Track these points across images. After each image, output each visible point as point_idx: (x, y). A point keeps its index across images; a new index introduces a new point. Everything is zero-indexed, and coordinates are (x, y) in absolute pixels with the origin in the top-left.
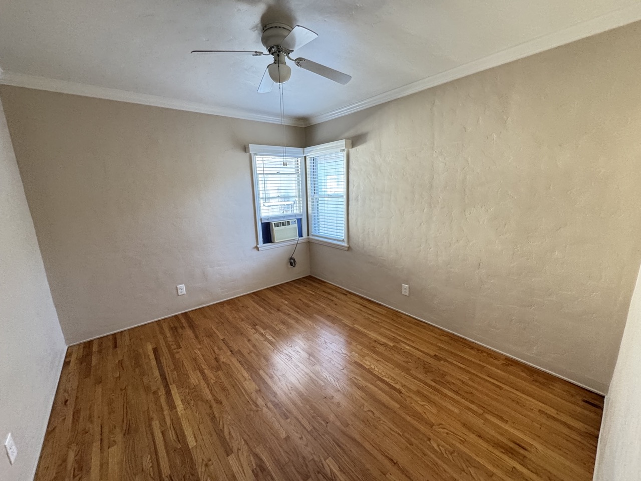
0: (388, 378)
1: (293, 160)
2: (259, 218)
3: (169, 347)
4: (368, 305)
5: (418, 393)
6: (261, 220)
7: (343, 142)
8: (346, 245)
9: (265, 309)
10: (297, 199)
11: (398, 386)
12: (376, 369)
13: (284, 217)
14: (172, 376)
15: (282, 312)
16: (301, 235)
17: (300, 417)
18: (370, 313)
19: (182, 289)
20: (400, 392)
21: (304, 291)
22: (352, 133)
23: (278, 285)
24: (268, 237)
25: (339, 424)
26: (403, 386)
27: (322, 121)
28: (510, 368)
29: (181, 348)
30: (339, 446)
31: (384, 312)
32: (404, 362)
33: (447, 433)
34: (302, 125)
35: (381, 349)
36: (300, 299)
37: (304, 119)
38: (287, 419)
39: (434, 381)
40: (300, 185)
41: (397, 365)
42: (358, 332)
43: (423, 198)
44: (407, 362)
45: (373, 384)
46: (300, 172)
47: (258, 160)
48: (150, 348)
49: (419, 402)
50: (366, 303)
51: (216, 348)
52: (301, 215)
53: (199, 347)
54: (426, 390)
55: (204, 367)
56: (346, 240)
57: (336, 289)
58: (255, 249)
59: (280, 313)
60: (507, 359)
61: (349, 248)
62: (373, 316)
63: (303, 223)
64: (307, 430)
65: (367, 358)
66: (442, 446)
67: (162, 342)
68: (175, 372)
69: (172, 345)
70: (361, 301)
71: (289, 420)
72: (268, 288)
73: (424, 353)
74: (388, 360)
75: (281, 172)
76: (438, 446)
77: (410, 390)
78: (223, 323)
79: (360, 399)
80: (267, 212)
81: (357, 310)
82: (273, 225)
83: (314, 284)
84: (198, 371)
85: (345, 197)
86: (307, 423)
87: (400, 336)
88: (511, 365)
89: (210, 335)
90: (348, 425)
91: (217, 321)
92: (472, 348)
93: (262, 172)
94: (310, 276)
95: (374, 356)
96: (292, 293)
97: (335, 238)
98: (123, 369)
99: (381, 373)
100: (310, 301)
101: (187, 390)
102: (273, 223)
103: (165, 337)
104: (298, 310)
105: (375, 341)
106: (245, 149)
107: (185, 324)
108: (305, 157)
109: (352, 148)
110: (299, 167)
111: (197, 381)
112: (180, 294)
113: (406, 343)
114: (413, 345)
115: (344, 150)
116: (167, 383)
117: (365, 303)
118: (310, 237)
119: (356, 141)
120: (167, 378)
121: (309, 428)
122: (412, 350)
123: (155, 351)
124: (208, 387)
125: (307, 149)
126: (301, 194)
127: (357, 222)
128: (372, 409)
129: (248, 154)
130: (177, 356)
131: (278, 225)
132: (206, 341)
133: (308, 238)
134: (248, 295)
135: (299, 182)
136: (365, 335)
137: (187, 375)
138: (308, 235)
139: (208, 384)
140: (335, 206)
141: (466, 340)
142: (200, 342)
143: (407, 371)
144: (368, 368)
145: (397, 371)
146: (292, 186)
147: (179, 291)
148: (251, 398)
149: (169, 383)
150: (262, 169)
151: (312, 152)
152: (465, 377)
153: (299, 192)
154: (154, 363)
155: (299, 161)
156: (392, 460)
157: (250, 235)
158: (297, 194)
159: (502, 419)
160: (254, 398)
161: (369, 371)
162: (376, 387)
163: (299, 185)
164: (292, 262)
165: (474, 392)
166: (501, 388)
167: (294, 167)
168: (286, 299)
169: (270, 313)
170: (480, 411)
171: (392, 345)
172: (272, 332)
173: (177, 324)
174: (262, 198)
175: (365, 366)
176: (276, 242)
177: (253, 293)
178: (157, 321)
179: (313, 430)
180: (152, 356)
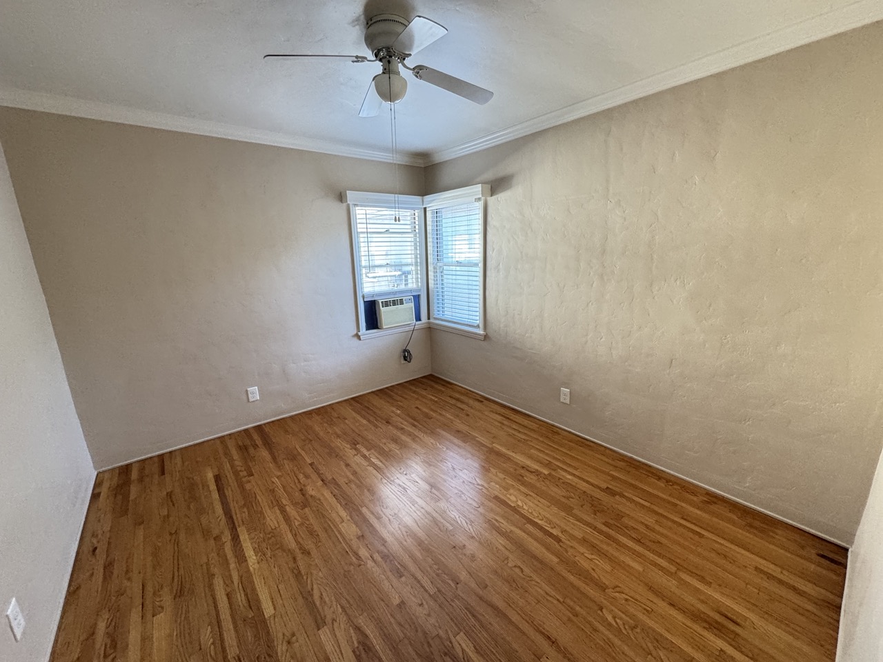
0: (542, 520)
1: (408, 213)
2: (361, 295)
3: (236, 473)
4: (513, 416)
5: (584, 541)
6: (363, 297)
7: (478, 188)
8: (481, 332)
9: (369, 421)
10: (413, 268)
11: (554, 532)
12: (525, 507)
13: (395, 293)
14: (239, 515)
15: (393, 426)
16: (418, 318)
17: (419, 575)
18: (514, 427)
19: (254, 392)
20: (558, 540)
21: (424, 397)
22: (490, 175)
23: (387, 388)
24: (373, 320)
25: (473, 585)
26: (563, 531)
27: (448, 159)
28: (713, 507)
29: (252, 475)
30: (474, 616)
31: (535, 426)
32: (564, 497)
33: (626, 600)
34: (420, 163)
35: (531, 478)
36: (417, 408)
37: (424, 155)
38: (401, 577)
39: (606, 524)
40: (418, 248)
41: (554, 501)
42: (498, 454)
43: (591, 268)
44: (568, 498)
45: (521, 529)
46: (417, 231)
47: (359, 213)
48: (210, 475)
49: (586, 555)
50: (510, 413)
51: (301, 476)
52: (420, 290)
53: (279, 474)
54: (596, 539)
55: (284, 502)
56: (481, 326)
57: (468, 393)
58: (355, 339)
59: (390, 427)
60: (708, 493)
61: (486, 337)
62: (520, 432)
63: (421, 302)
64: (429, 594)
65: (511, 491)
66: (621, 619)
67: (227, 466)
68: (245, 510)
69: (240, 471)
70: (503, 411)
71: (403, 579)
72: (372, 392)
73: (592, 485)
74: (541, 494)
75: (391, 230)
76: (614, 618)
77: (573, 537)
78: (311, 441)
79: (503, 549)
80: (371, 286)
81: (497, 423)
82: (381, 303)
83: (436, 386)
84: (276, 508)
85: (481, 265)
86: (429, 583)
87: (558, 460)
88: (715, 503)
89: (293, 457)
90: (486, 586)
91: (303, 438)
92: (659, 478)
93: (365, 230)
94: (431, 375)
95: (522, 488)
96: (406, 399)
97: (466, 323)
98: (174, 505)
99: (531, 513)
100: (432, 410)
101: (261, 535)
102: (380, 301)
103: (231, 461)
104: (416, 423)
105: (523, 467)
106: (341, 197)
107: (259, 442)
108: (425, 209)
109: (491, 196)
110: (417, 223)
111: (276, 523)
112: (251, 400)
113: (566, 471)
114: (575, 472)
115: (479, 199)
116: (234, 523)
117: (508, 412)
118: (432, 320)
119: (496, 186)
120: (235, 517)
121: (432, 591)
122: (576, 480)
123: (217, 479)
124: (291, 531)
125: (427, 198)
126: (419, 260)
127: (497, 300)
128: (519, 564)
129: (345, 204)
130: (248, 486)
131: (386, 304)
132: (288, 466)
133: (429, 323)
134: (345, 401)
135: (415, 244)
136: (509, 459)
137: (261, 513)
138: (429, 319)
139: (290, 526)
140: (466, 278)
141: (650, 466)
142: (279, 467)
143: (568, 510)
144: (513, 505)
145: (555, 509)
146: (408, 251)
147: (250, 396)
148: (350, 547)
149: (237, 524)
150: (365, 226)
151: (435, 202)
152: (650, 520)
153: (416, 258)
154: (215, 495)
155: (416, 214)
156: (549, 638)
157: (348, 318)
158: (414, 261)
159: (702, 579)
160: (355, 547)
161: (515, 510)
162: (524, 532)
163: (416, 249)
164: (406, 356)
165: (663, 540)
166: (701, 536)
167: (408, 222)
168: (399, 407)
169: (376, 426)
170: (673, 569)
171: (546, 472)
172: (380, 454)
173: (248, 442)
174: (365, 267)
175: (510, 503)
176: (384, 327)
177: (353, 398)
178: (219, 438)
179: (437, 593)
180: (213, 487)
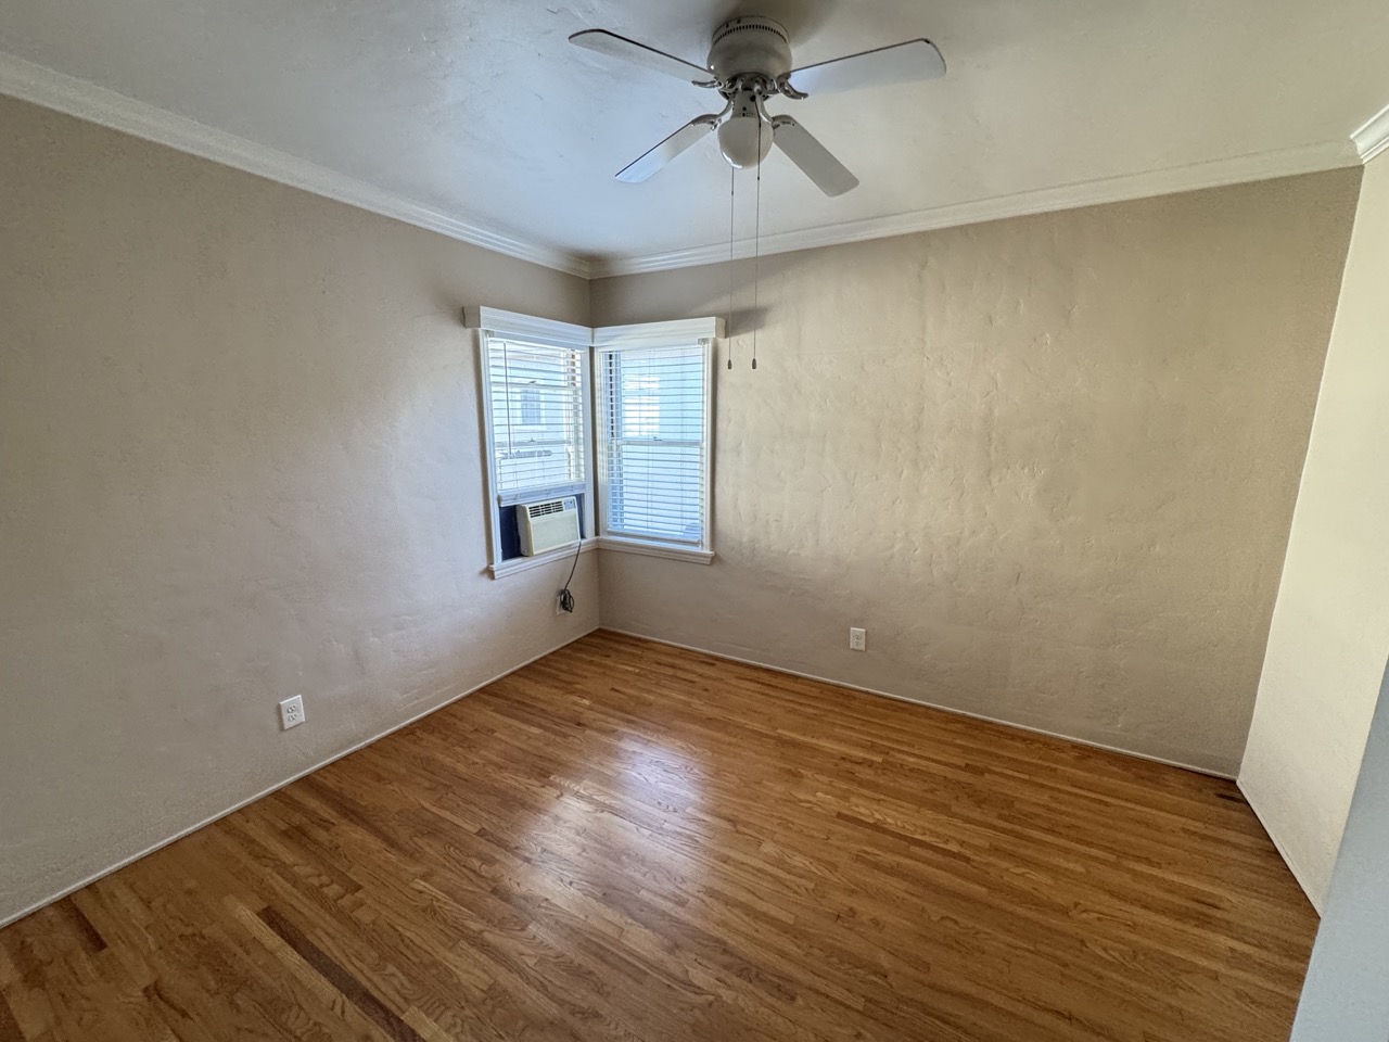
0: (925, 834)
1: (563, 352)
2: (496, 496)
3: (314, 894)
4: (774, 681)
5: (995, 850)
6: (499, 500)
7: (709, 325)
8: (707, 551)
9: (540, 726)
10: (571, 449)
11: (953, 847)
12: (889, 820)
13: (548, 492)
14: (387, 986)
15: (592, 728)
16: (583, 537)
17: (820, 984)
18: (788, 698)
19: (295, 707)
20: (967, 860)
21: (611, 668)
22: (725, 303)
23: (535, 662)
24: (514, 545)
25: (910, 971)
26: (962, 843)
27: (634, 272)
28: (1092, 763)
29: (359, 888)
31: (815, 692)
32: (927, 791)
33: (1099, 919)
34: (585, 272)
35: (866, 774)
36: (613, 689)
37: (593, 260)
39: (1000, 817)
40: (581, 414)
41: (921, 803)
42: (794, 744)
43: (900, 450)
44: (932, 791)
45: (907, 856)
46: (578, 385)
47: (492, 347)
48: (246, 914)
49: (1012, 870)
50: (770, 679)
51: (476, 863)
52: (584, 486)
53: (419, 869)
54: (1006, 842)
55: (475, 926)
56: (707, 540)
57: (684, 654)
58: (485, 580)
59: (588, 732)
60: (1075, 746)
61: (715, 559)
62: (801, 704)
64: (858, 1011)
65: (854, 799)
66: (1114, 949)
67: (279, 883)
68: (391, 968)
69: (322, 886)
70: (755, 675)
71: (800, 1001)
72: (513, 673)
73: (945, 764)
74: (898, 795)
75: (538, 382)
76: (1105, 949)
77: (976, 848)
78: (450, 787)
79: (907, 896)
80: (512, 481)
81: (759, 696)
82: (528, 510)
83: (622, 648)
84: (463, 944)
85: (707, 445)
86: (847, 993)
87: (882, 738)
88: (1089, 757)
89: (432, 829)
90: (927, 966)
91: (427, 784)
92: (1013, 738)
93: (503, 379)
94: (600, 630)
95: (862, 791)
96: (586, 677)
98: (184, 1014)
99: (904, 827)
100: (644, 690)
101: (467, 1012)
102: (527, 507)
103: (281, 868)
104: (630, 717)
105: (843, 759)
106: (465, 316)
107: (327, 812)
108: (592, 350)
109: (726, 337)
110: (578, 371)
112: (287, 725)
113: (900, 751)
114: (913, 751)
115: (704, 341)
118: (603, 537)
119: (736, 322)
120: (375, 993)
122: (923, 762)
123: (271, 917)
125: (601, 332)
126: (581, 436)
128: (944, 913)
129: (469, 331)
130: (364, 915)
131: (536, 512)
132: (431, 848)
133: (597, 541)
134: (470, 696)
135: (576, 407)
136: (815, 750)
137: (435, 964)
138: (597, 533)
139: (520, 972)
141: (991, 723)
142: (413, 855)
143: (944, 808)
144: (871, 821)
145: (929, 813)
146: (562, 415)
147: (285, 716)
148: (669, 975)
149: (393, 1008)
150: (502, 372)
151: (612, 339)
152: (1044, 798)
153: (577, 431)
154: (291, 958)
155: (578, 357)
156: (1059, 1013)
157: (472, 537)
158: (572, 436)
159: (1149, 862)
160: (679, 973)
161: (877, 827)
163: (576, 414)
164: (565, 601)
165: (1080, 823)
166: (1106, 804)
167: (562, 370)
168: (583, 695)
169: (565, 736)
170: (1112, 858)
171: (880, 760)
172: (601, 782)
173: (298, 819)
174: (502, 445)
175: (865, 819)
176: (535, 553)
177: (481, 690)
178: (216, 823)
179: (867, 1004)
180: (272, 939)
